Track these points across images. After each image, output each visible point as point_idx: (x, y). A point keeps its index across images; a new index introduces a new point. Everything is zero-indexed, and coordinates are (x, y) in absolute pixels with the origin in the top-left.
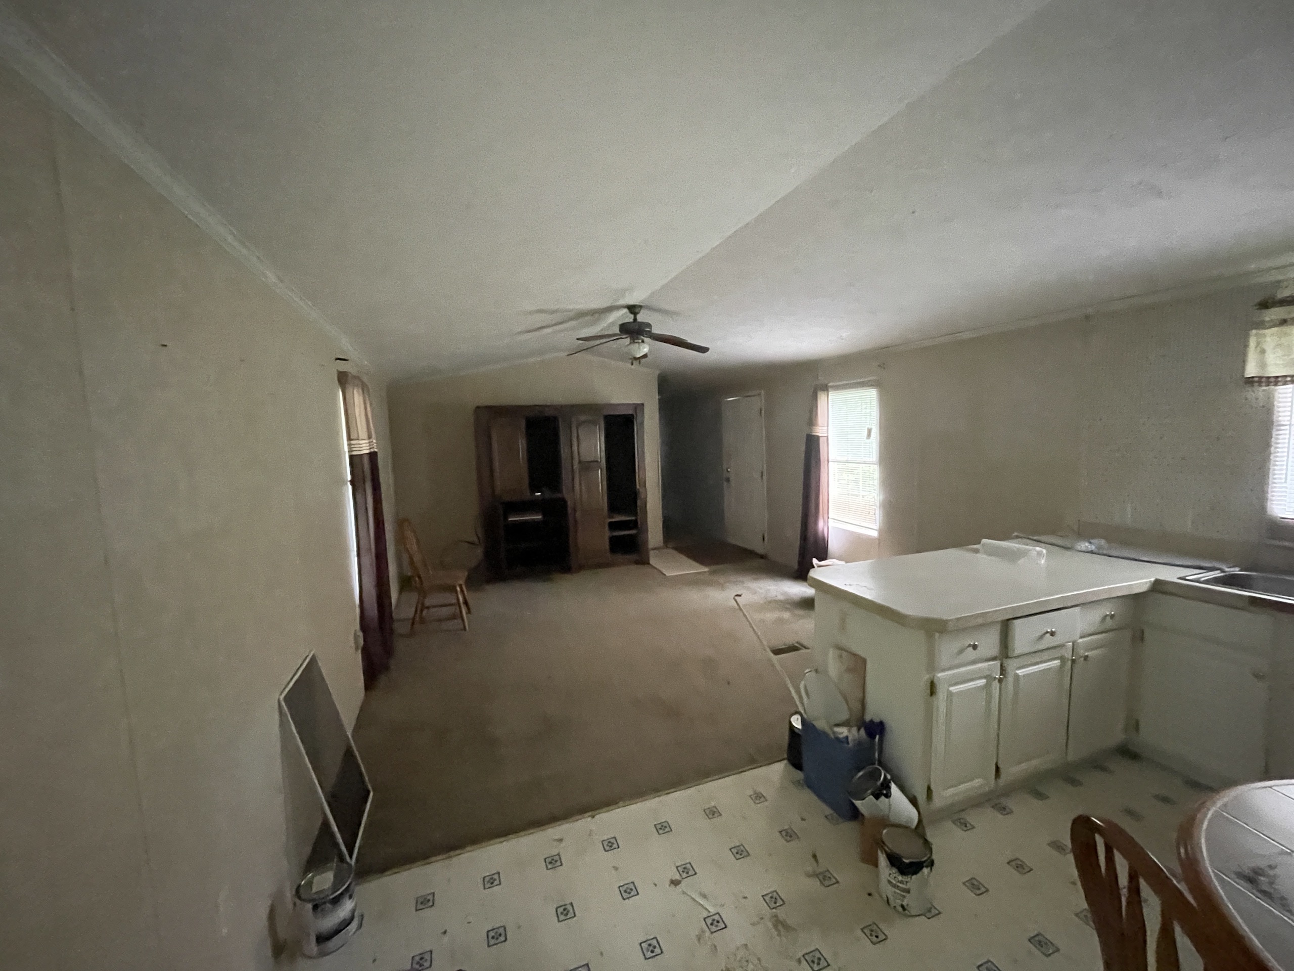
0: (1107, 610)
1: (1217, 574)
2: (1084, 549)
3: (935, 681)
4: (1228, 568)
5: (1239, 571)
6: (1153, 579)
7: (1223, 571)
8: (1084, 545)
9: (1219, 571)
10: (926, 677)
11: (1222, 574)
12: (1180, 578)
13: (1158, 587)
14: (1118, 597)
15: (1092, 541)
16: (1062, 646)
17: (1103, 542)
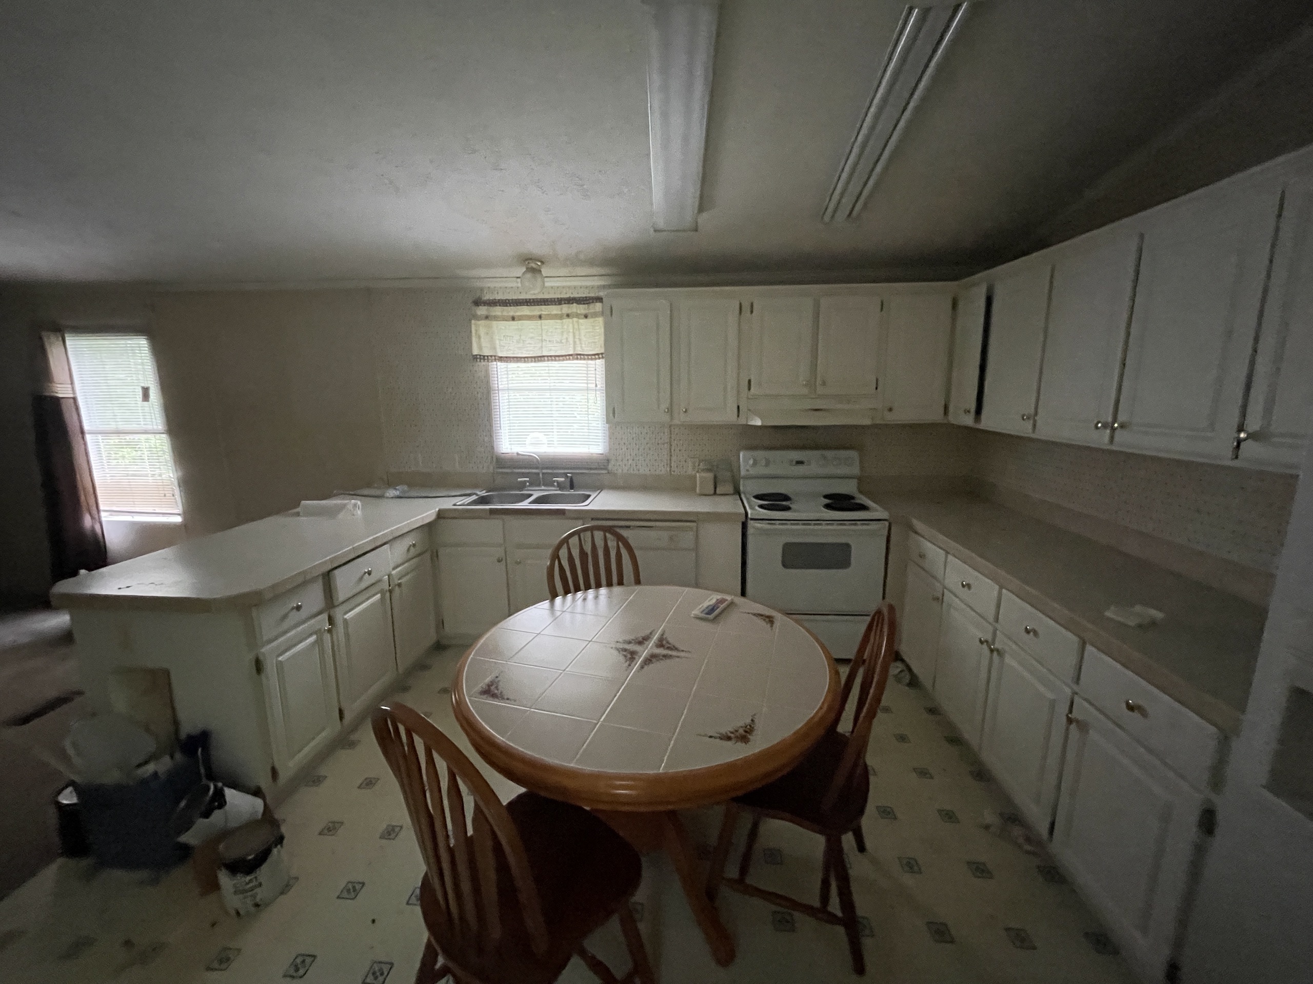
0: (409, 541)
1: (474, 497)
2: (392, 495)
3: (261, 658)
4: (481, 492)
5: (486, 492)
6: (437, 509)
7: (477, 495)
8: (391, 493)
9: (474, 496)
10: (251, 657)
11: (477, 497)
12: (455, 505)
13: (442, 515)
14: (417, 528)
15: (397, 488)
16: (379, 581)
17: (405, 488)
